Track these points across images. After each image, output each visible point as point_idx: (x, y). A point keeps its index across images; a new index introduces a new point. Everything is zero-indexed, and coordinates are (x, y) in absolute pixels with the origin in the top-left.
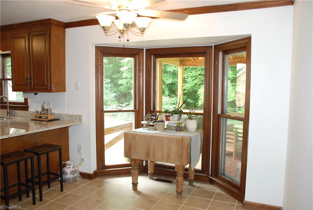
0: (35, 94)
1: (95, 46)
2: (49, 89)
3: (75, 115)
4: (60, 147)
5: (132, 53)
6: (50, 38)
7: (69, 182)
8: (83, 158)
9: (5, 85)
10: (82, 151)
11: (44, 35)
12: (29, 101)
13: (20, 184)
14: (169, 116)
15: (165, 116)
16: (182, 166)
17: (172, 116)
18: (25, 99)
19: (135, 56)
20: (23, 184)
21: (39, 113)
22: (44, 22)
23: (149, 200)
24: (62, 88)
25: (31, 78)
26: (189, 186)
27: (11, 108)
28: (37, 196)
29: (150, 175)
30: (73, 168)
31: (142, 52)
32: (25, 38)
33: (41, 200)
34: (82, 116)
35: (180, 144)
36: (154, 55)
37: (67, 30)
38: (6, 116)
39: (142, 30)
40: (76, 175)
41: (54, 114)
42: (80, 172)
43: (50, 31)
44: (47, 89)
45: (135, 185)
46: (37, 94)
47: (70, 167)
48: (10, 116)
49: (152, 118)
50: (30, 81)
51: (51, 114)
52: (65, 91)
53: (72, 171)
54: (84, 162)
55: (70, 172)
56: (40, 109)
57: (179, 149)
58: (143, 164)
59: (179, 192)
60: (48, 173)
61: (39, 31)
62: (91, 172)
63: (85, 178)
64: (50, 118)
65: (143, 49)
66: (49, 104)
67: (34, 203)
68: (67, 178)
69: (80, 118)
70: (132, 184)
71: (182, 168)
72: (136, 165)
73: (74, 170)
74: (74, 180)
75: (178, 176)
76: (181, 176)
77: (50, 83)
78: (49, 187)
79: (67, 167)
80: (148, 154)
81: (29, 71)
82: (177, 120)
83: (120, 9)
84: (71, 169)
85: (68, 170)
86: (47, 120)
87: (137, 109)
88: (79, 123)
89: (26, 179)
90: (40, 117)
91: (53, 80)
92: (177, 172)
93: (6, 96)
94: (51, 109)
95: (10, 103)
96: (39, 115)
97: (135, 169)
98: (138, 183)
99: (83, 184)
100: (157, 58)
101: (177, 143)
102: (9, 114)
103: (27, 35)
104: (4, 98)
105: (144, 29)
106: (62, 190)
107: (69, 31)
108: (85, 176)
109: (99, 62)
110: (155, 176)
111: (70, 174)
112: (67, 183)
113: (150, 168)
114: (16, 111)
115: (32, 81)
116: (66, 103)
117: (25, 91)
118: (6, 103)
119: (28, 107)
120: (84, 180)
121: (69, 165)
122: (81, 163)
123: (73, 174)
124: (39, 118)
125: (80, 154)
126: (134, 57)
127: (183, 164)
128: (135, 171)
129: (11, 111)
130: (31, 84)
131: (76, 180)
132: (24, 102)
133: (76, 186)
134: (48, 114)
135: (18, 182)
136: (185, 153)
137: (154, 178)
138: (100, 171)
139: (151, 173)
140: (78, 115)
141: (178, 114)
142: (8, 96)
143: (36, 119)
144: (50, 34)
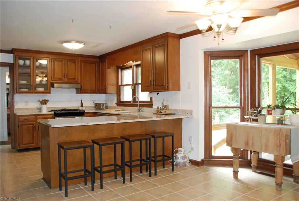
0: (158, 94)
1: (204, 51)
2: (167, 88)
3: (188, 110)
4: (173, 134)
5: (237, 55)
6: (167, 47)
7: (180, 166)
8: (193, 147)
9: (137, 89)
10: (193, 141)
11: (163, 45)
12: (153, 99)
13: (141, 160)
14: (271, 111)
15: (267, 111)
16: (280, 157)
17: (274, 110)
18: (150, 98)
19: (240, 57)
20: (143, 160)
21: (160, 108)
22: (163, 36)
23: (247, 187)
24: (177, 88)
25: (153, 81)
26: (294, 182)
27: (141, 106)
28: (153, 172)
29: (253, 167)
30: (183, 154)
31: (246, 53)
32: (150, 50)
33: (156, 174)
34: (193, 111)
35: (277, 135)
36: (258, 55)
37: (181, 40)
38: (137, 112)
39: (235, 29)
40: (185, 160)
41: (171, 109)
42: (190, 159)
43: (167, 42)
44: (166, 89)
45: (236, 173)
46: (159, 93)
47: (181, 153)
48: (140, 112)
49: (255, 112)
50: (153, 83)
51: (169, 109)
52: (180, 90)
53: (182, 156)
54: (193, 151)
55: (181, 157)
56: (160, 106)
57: (277, 139)
58: (248, 158)
59: (278, 183)
60: (164, 156)
61: (159, 43)
62: (199, 160)
63: (193, 165)
64: (167, 112)
65: (248, 51)
66: (168, 101)
67: (150, 176)
68: (178, 162)
69: (191, 112)
70: (233, 172)
71: (281, 159)
72: (237, 154)
73: (184, 156)
74: (184, 164)
75: (277, 167)
76: (279, 168)
77: (168, 83)
78: (164, 167)
79: (178, 153)
80: (247, 144)
81: (152, 75)
82: (280, 114)
83: (214, 14)
84: (182, 155)
85: (179, 155)
86: (165, 114)
87: (243, 106)
88: (191, 116)
89: (146, 157)
90: (161, 112)
91: (170, 80)
92: (276, 163)
93: (138, 97)
94: (169, 105)
95: (140, 102)
96: (159, 110)
97: (236, 158)
98: (238, 172)
99: (191, 168)
100: (262, 57)
101: (275, 133)
102: (139, 110)
103: (151, 47)
104: (136, 98)
105: (237, 28)
106: (173, 170)
107: (183, 41)
108: (194, 163)
109: (207, 64)
110: (258, 170)
111: (181, 159)
112: (178, 166)
113: (253, 160)
114: (144, 108)
115: (155, 82)
116: (180, 100)
117: (151, 91)
118: (137, 102)
119: (153, 104)
120: (193, 166)
121: (180, 151)
122: (191, 151)
123: (184, 158)
124: (159, 113)
125: (190, 143)
126: (239, 59)
127: (281, 154)
128: (236, 160)
129: (140, 108)
130: (154, 85)
131: (185, 165)
132: (149, 101)
133: (185, 169)
134: (166, 109)
135: (140, 158)
136: (283, 144)
137: (257, 171)
138: (207, 160)
139: (254, 165)
140: (190, 110)
141: (281, 108)
142: (139, 97)
143: (157, 113)
144: (167, 44)
